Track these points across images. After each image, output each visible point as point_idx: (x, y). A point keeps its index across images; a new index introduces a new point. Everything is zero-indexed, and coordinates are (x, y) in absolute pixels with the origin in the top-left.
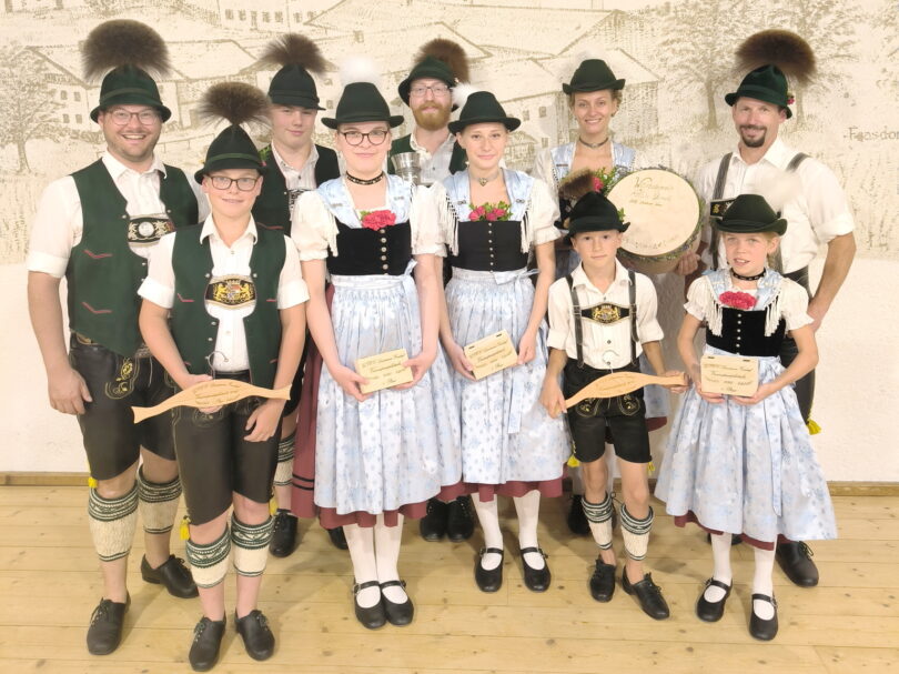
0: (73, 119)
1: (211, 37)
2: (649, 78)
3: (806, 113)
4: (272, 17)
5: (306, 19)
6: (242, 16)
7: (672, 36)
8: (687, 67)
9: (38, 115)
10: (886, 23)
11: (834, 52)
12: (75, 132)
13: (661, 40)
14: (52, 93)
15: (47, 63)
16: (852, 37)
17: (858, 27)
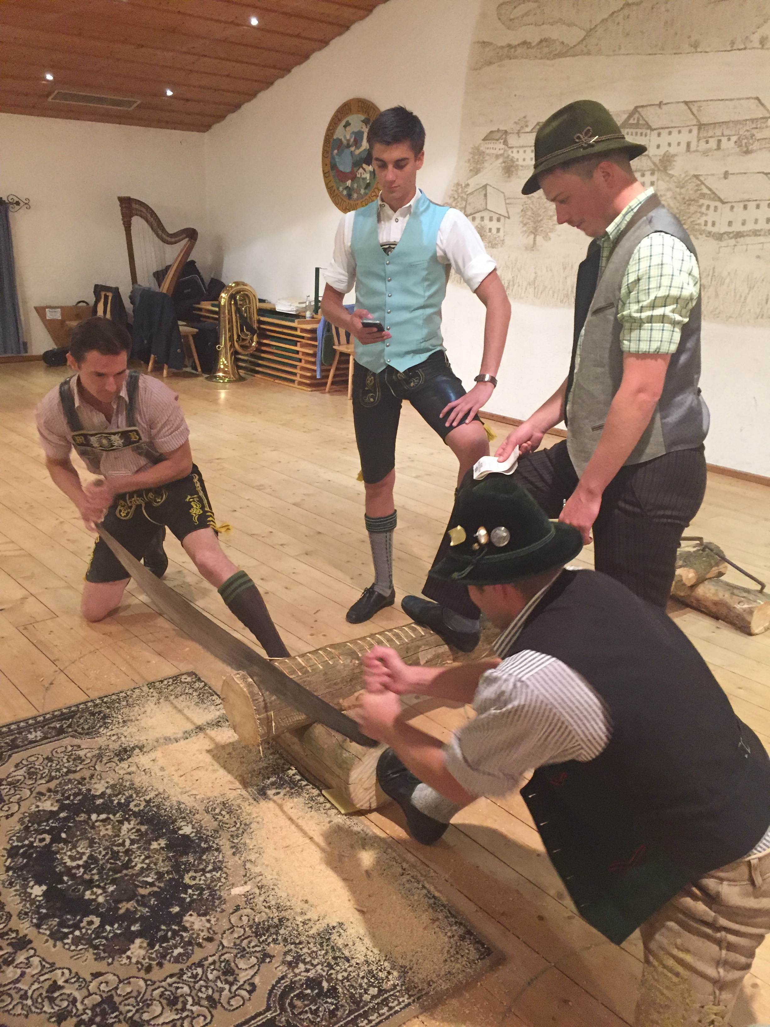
0: (710, 224)
12: (710, 233)
15: (703, 187)
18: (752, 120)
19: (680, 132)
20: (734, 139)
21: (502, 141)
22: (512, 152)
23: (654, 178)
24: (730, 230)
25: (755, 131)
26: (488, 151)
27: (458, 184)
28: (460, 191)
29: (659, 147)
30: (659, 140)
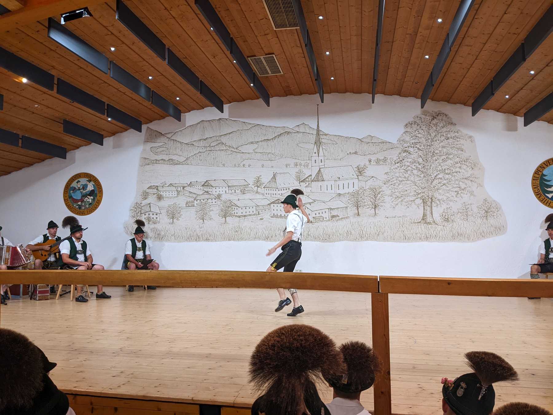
0: (236, 213)
1: (263, 198)
3: (376, 213)
4: (274, 194)
5: (281, 195)
6: (269, 194)
7: (350, 198)
8: (353, 204)
9: (229, 212)
10: (391, 196)
11: (381, 201)
12: (236, 216)
13: (348, 199)
14: (232, 208)
15: (232, 203)
16: (384, 199)
17: (385, 197)
18: (244, 185)
19: (222, 188)
20: (239, 190)
21: (156, 189)
22: (161, 193)
23: (216, 201)
24: (242, 215)
25: (245, 188)
26: (149, 192)
27: (137, 203)
28: (138, 205)
29: (216, 192)
30: (216, 190)
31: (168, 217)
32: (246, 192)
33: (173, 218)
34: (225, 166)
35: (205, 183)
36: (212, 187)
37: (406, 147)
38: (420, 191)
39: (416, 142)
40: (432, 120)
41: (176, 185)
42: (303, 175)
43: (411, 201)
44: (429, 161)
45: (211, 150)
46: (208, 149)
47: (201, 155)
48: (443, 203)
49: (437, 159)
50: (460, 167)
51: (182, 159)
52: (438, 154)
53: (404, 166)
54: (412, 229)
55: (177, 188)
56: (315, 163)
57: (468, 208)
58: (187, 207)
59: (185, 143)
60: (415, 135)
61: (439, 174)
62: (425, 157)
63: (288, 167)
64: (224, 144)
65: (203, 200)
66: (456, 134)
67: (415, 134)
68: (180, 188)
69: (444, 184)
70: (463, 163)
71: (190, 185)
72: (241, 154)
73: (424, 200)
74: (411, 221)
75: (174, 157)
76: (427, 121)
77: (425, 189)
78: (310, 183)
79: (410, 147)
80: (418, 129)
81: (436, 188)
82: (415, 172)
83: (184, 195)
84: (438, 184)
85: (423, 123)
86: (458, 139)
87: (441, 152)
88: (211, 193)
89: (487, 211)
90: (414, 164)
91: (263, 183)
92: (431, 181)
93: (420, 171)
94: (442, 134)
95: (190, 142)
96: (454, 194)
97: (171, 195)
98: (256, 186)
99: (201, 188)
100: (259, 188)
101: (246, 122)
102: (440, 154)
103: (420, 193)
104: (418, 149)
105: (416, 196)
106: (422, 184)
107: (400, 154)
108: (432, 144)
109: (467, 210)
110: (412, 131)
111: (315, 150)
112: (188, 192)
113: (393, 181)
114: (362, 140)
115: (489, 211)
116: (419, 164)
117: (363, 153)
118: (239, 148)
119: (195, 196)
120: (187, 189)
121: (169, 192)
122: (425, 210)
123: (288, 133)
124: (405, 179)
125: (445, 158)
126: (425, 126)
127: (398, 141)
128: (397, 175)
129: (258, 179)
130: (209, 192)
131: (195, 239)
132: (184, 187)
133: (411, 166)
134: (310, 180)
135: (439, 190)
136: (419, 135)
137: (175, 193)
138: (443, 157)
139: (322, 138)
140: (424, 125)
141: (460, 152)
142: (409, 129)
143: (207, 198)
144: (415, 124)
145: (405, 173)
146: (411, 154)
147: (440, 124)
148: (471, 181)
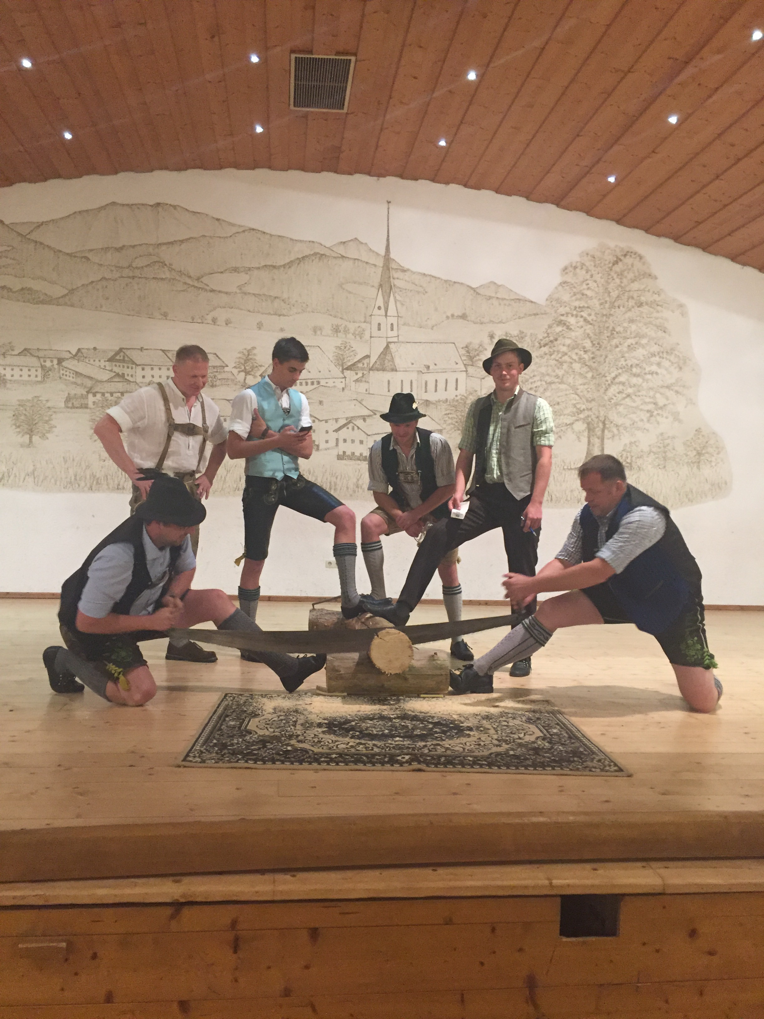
2: (439, 428)
7: (448, 412)
8: (454, 424)
13: (444, 413)
19: (160, 369)
29: (144, 377)
30: (143, 373)
31: (18, 430)
32: (218, 383)
33: (31, 432)
34: (168, 318)
35: (117, 353)
36: (134, 366)
37: (562, 315)
38: (583, 407)
39: (581, 305)
40: (614, 265)
41: (41, 354)
42: (352, 353)
43: (567, 425)
44: (603, 346)
45: (133, 277)
46: (126, 272)
47: (106, 287)
48: (624, 432)
49: (618, 343)
50: (659, 364)
51: (57, 291)
52: (620, 335)
53: (556, 353)
54: (564, 481)
55: (42, 360)
56: (379, 329)
57: (668, 445)
58: (68, 407)
59: (68, 254)
60: (581, 290)
61: (620, 374)
62: (597, 337)
63: (319, 332)
64: (166, 265)
65: (112, 394)
66: (656, 297)
67: (582, 288)
68: (52, 361)
69: (628, 396)
70: (665, 355)
71: (79, 355)
72: (209, 293)
73: (591, 425)
74: (563, 464)
75: (36, 285)
76: (605, 265)
77: (593, 402)
78: (365, 372)
79: (570, 315)
80: (587, 280)
81: (613, 401)
82: (577, 366)
83: (60, 378)
84: (617, 395)
85: (597, 267)
86: (659, 308)
87: (627, 331)
88: (129, 378)
89: (700, 452)
90: (576, 351)
91: (261, 366)
92: (604, 386)
93: (586, 365)
94: (631, 294)
95: (79, 251)
96: (645, 416)
97: (25, 378)
98: (242, 371)
99: (105, 366)
100: (249, 377)
101: (224, 221)
102: (624, 335)
103: (584, 410)
104: (585, 320)
105: (575, 416)
106: (588, 392)
107: (550, 327)
108: (612, 312)
109: (664, 447)
110: (576, 281)
111: (380, 302)
112: (72, 372)
113: (535, 382)
114: (478, 291)
115: (704, 452)
116: (584, 351)
117: (479, 319)
118: (205, 280)
119: (89, 383)
120: (71, 364)
121: (21, 370)
122: (591, 445)
123: (322, 256)
124: (556, 380)
125: (634, 343)
126: (600, 275)
127: (547, 300)
128: (543, 370)
129: (249, 355)
130: (126, 377)
131: (88, 485)
132: (60, 361)
133: (569, 353)
134: (365, 365)
135: (618, 407)
136: (589, 293)
137: (36, 373)
138: (629, 341)
139: (396, 275)
140: (598, 273)
141: (660, 334)
142: (569, 278)
143: (121, 391)
144: (582, 268)
145: (558, 368)
146: (571, 329)
147: (628, 273)
148: (677, 392)
